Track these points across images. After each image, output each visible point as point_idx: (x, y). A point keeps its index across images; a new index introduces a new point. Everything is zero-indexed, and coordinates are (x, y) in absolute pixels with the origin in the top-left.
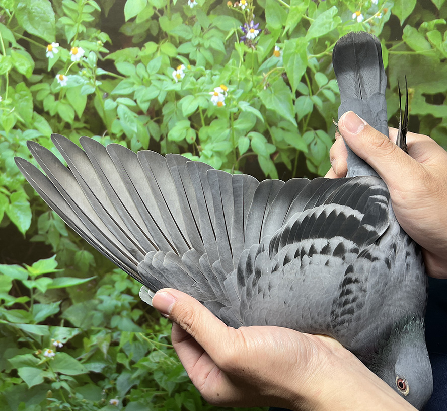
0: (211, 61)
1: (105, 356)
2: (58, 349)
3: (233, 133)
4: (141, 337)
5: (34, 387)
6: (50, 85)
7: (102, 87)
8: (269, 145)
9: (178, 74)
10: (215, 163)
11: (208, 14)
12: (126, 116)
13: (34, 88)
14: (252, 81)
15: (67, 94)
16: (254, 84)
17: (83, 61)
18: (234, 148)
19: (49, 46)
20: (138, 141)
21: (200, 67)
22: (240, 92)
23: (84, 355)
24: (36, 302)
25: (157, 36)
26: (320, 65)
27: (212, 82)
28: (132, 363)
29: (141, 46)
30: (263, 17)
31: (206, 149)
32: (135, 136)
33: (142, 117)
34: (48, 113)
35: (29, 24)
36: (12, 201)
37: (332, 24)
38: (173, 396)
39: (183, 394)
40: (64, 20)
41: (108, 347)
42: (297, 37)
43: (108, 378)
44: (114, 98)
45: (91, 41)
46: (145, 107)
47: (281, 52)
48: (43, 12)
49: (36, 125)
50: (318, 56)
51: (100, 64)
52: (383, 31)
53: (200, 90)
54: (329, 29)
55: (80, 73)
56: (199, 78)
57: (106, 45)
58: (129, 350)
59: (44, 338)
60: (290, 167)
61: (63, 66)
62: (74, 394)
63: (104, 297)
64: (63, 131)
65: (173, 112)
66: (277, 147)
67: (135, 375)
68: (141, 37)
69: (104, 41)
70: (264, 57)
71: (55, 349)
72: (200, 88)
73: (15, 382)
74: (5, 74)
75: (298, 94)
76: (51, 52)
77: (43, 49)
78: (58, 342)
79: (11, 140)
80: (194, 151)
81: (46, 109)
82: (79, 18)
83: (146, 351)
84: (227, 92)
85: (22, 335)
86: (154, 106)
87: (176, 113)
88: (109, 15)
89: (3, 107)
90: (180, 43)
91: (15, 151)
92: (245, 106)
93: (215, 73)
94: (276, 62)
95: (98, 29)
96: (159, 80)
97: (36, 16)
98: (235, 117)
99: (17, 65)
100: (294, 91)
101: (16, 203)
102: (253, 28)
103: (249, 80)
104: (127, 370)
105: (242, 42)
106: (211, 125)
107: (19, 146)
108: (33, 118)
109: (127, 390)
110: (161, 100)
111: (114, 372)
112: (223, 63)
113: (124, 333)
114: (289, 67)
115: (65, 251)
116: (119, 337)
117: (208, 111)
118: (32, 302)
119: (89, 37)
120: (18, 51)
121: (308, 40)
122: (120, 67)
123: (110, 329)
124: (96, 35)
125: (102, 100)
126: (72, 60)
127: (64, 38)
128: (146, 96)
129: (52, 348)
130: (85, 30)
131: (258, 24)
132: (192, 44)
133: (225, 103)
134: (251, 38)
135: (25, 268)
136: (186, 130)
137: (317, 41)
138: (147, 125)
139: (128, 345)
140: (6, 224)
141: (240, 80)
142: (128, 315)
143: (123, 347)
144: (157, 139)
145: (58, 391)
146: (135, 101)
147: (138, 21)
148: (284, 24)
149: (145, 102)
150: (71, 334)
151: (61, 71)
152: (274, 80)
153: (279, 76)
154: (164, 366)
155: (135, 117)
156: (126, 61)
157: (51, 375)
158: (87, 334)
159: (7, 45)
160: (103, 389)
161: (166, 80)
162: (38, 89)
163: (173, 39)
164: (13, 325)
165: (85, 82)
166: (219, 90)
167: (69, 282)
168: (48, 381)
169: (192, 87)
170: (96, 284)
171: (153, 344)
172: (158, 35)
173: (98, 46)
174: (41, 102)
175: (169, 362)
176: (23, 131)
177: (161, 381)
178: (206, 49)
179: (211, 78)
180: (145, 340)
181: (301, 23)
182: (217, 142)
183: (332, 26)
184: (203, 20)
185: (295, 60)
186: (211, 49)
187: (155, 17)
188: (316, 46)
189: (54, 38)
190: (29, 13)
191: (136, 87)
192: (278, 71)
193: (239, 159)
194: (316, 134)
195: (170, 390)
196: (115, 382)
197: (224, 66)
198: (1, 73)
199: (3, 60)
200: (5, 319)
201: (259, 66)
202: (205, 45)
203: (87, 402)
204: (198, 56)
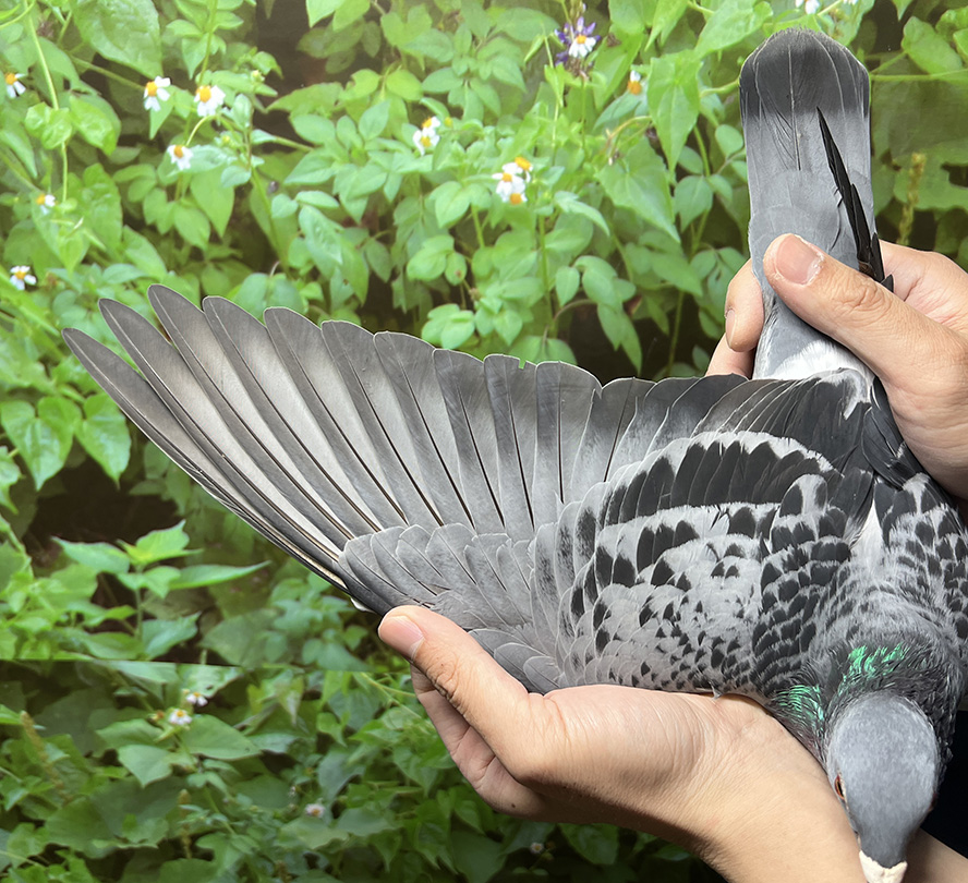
0: (495, 107)
1: (294, 720)
2: (197, 709)
3: (544, 259)
4: (365, 681)
5: (152, 785)
6: (156, 168)
7: (264, 170)
8: (621, 282)
9: (425, 137)
10: (508, 325)
11: (487, 5)
12: (318, 229)
13: (123, 175)
14: (584, 148)
15: (193, 188)
16: (586, 153)
17: (223, 116)
18: (546, 292)
19: (149, 84)
20: (346, 282)
21: (472, 121)
22: (558, 172)
23: (251, 720)
24: (148, 617)
25: (379, 58)
26: (727, 110)
27: (497, 152)
28: (348, 732)
29: (344, 79)
30: (604, 9)
31: (489, 295)
32: (337, 271)
33: (351, 231)
34: (153, 228)
35: (104, 38)
36: (88, 413)
37: (752, 19)
38: (432, 795)
39: (452, 791)
40: (178, 28)
41: (297, 702)
42: (678, 51)
43: (300, 764)
44: (292, 193)
45: (238, 72)
46: (356, 209)
47: (643, 84)
48: (132, 11)
49: (130, 253)
50: (723, 89)
51: (259, 121)
52: (860, 32)
53: (473, 171)
54: (746, 29)
55: (218, 141)
56: (469, 145)
57: (270, 79)
58: (342, 707)
59: (168, 689)
60: (665, 328)
61: (182, 127)
62: (234, 795)
63: (287, 604)
64: (186, 265)
65: (416, 219)
66: (638, 287)
67: (355, 756)
68: (345, 61)
69: (267, 71)
70: (607, 97)
71: (191, 709)
72: (472, 165)
73: (114, 776)
74: (60, 147)
75: (681, 173)
76: (155, 98)
77: (137, 91)
78: (197, 696)
79: (79, 287)
80: (464, 301)
81: (149, 221)
82: (210, 21)
83: (377, 709)
84: (531, 174)
85: (124, 683)
86: (376, 207)
87: (423, 221)
88: (274, 12)
89: (59, 217)
90: (429, 71)
91: (90, 309)
92: (568, 202)
93: (503, 133)
94: (633, 107)
95: (252, 46)
96: (386, 150)
97: (119, 21)
98: (547, 225)
99: (83, 127)
100: (673, 166)
101: (98, 418)
102: (582, 33)
103: (577, 147)
104: (338, 746)
105: (560, 65)
106: (498, 243)
107: (96, 300)
108: (122, 240)
109: (340, 785)
110: (390, 193)
111: (311, 751)
112: (521, 112)
113: (329, 674)
114: (662, 115)
115: (202, 513)
116: (321, 682)
117: (490, 213)
118: (140, 617)
119: (232, 63)
120: (83, 97)
121: (701, 56)
122: (303, 125)
123: (301, 666)
124: (249, 58)
125: (266, 198)
126: (200, 114)
127: (180, 66)
128: (357, 185)
130: (224, 48)
131: (593, 25)
132: (454, 72)
133: (526, 196)
134: (579, 55)
135: (123, 550)
136: (442, 259)
137: (720, 57)
138: (364, 247)
139: (339, 697)
140: (79, 461)
141: (557, 147)
142: (337, 638)
143: (329, 702)
144: (385, 276)
145: (200, 791)
146: (337, 198)
147: (336, 25)
148: (649, 24)
149: (357, 198)
150: (221, 679)
151: (177, 138)
152: (630, 144)
153: (640, 136)
154: (414, 738)
155: (337, 231)
156: (313, 112)
157: (184, 760)
158: (254, 677)
159: (61, 84)
160: (291, 784)
161: (400, 151)
162: (132, 177)
163: (412, 63)
164: (103, 664)
165: (230, 160)
166: (512, 169)
167: (214, 575)
169: (456, 164)
170: (269, 577)
171: (390, 694)
172: (380, 54)
173: (253, 82)
174: (139, 206)
175: (423, 730)
176: (103, 267)
177: (407, 768)
178: (483, 83)
179: (495, 145)
180: (373, 688)
181: (686, 20)
182: (511, 279)
183: (751, 24)
184: (476, 20)
185: (674, 99)
186: (494, 82)
187: (372, 16)
188: (719, 69)
189: (158, 67)
190: (104, 14)
191: (337, 168)
192: (637, 125)
193: (558, 314)
194: (720, 257)
195: (427, 784)
196: (315, 771)
197: (522, 118)
198: (50, 145)
199: (54, 119)
200: (86, 652)
201: (598, 115)
202: (481, 73)
203: (260, 811)
204: (467, 97)
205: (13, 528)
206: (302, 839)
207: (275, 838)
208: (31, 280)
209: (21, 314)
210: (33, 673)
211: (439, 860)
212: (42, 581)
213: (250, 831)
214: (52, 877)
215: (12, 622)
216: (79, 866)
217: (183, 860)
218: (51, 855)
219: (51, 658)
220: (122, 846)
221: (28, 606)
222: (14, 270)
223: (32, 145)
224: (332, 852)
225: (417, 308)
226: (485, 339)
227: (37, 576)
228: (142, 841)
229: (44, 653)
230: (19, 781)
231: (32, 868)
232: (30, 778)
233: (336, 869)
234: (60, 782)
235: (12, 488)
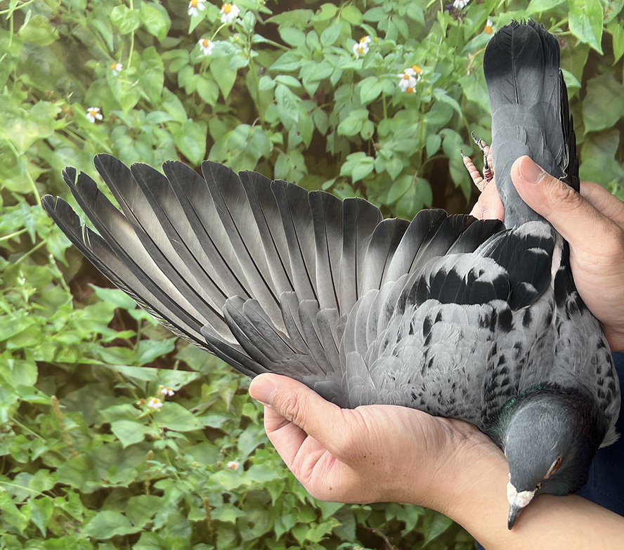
0: (405, 33)
1: (228, 407)
2: (168, 399)
3: (422, 129)
5: (129, 447)
6: (190, 52)
7: (258, 60)
8: (465, 146)
9: (360, 48)
10: (395, 167)
12: (286, 100)
13: (167, 55)
14: (454, 63)
15: (212, 67)
16: (455, 66)
17: (237, 23)
18: (420, 148)
20: (299, 133)
21: (390, 41)
22: (437, 76)
23: (200, 407)
24: (144, 338)
27: (402, 61)
29: (315, 8)
31: (385, 148)
32: (294, 126)
33: (306, 102)
34: (183, 90)
41: (233, 395)
42: (516, 10)
43: (228, 435)
44: (273, 75)
46: (312, 89)
47: (493, 28)
49: (166, 105)
51: (258, 29)
53: (386, 71)
55: (232, 39)
56: (386, 55)
57: (269, 4)
59: (150, 385)
61: (210, 28)
62: (183, 455)
64: (201, 116)
65: (348, 98)
66: (474, 150)
70: (472, 34)
71: (163, 398)
72: (386, 67)
73: (106, 440)
74: (130, 33)
76: (195, 9)
77: (184, 3)
78: (168, 390)
79: (129, 124)
80: (369, 151)
81: (181, 85)
84: (421, 76)
85: (122, 380)
86: (324, 88)
87: (352, 99)
89: (124, 78)
90: (368, 8)
91: (134, 139)
92: (441, 95)
93: (408, 50)
94: (486, 41)
96: (335, 54)
98: (427, 108)
99: (147, 22)
103: (450, 62)
104: (255, 424)
105: (447, 12)
106: (395, 117)
107: (139, 133)
108: (162, 96)
109: (251, 450)
110: (334, 80)
111: (236, 427)
112: (420, 38)
117: (393, 98)
118: (139, 338)
120: (150, 3)
121: (529, 14)
122: (286, 34)
125: (257, 77)
126: (223, 21)
128: (314, 73)
129: (159, 397)
132: (383, 10)
133: (416, 89)
134: (459, 7)
136: (360, 123)
137: (540, 17)
138: (313, 113)
141: (438, 61)
144: (323, 131)
145: (162, 451)
146: (301, 81)
149: (313, 82)
150: (186, 379)
151: (206, 35)
155: (298, 101)
156: (293, 26)
157: (154, 431)
158: (207, 379)
160: (220, 449)
161: (343, 55)
162: (173, 56)
163: (359, 2)
164: (110, 367)
165: (237, 51)
166: (410, 72)
168: (149, 439)
169: (377, 66)
173: (259, 4)
174: (176, 76)
176: (147, 112)
178: (400, 18)
179: (402, 57)
182: (400, 139)
186: (407, 19)
191: (303, 62)
193: (425, 163)
196: (236, 440)
197: (420, 42)
198: (124, 32)
199: (129, 16)
200: (100, 359)
201: (465, 44)
202: (400, 12)
203: (198, 465)
204: (389, 27)
205: (64, 276)
206: (222, 483)
207: (205, 483)
208: (100, 117)
209: (90, 138)
210: (64, 371)
211: (306, 499)
212: (78, 311)
213: (190, 478)
214: (56, 505)
215: (54, 337)
216: (75, 498)
217: (144, 496)
218: (58, 490)
219: (77, 361)
220: (105, 486)
221: (66, 327)
222: (90, 110)
223: (113, 30)
224: (240, 492)
225: (340, 153)
226: (379, 175)
227: (75, 308)
228: (118, 483)
229: (72, 358)
230: (44, 441)
231: (44, 499)
232: (52, 439)
233: (241, 504)
234: (70, 443)
235: (68, 250)
